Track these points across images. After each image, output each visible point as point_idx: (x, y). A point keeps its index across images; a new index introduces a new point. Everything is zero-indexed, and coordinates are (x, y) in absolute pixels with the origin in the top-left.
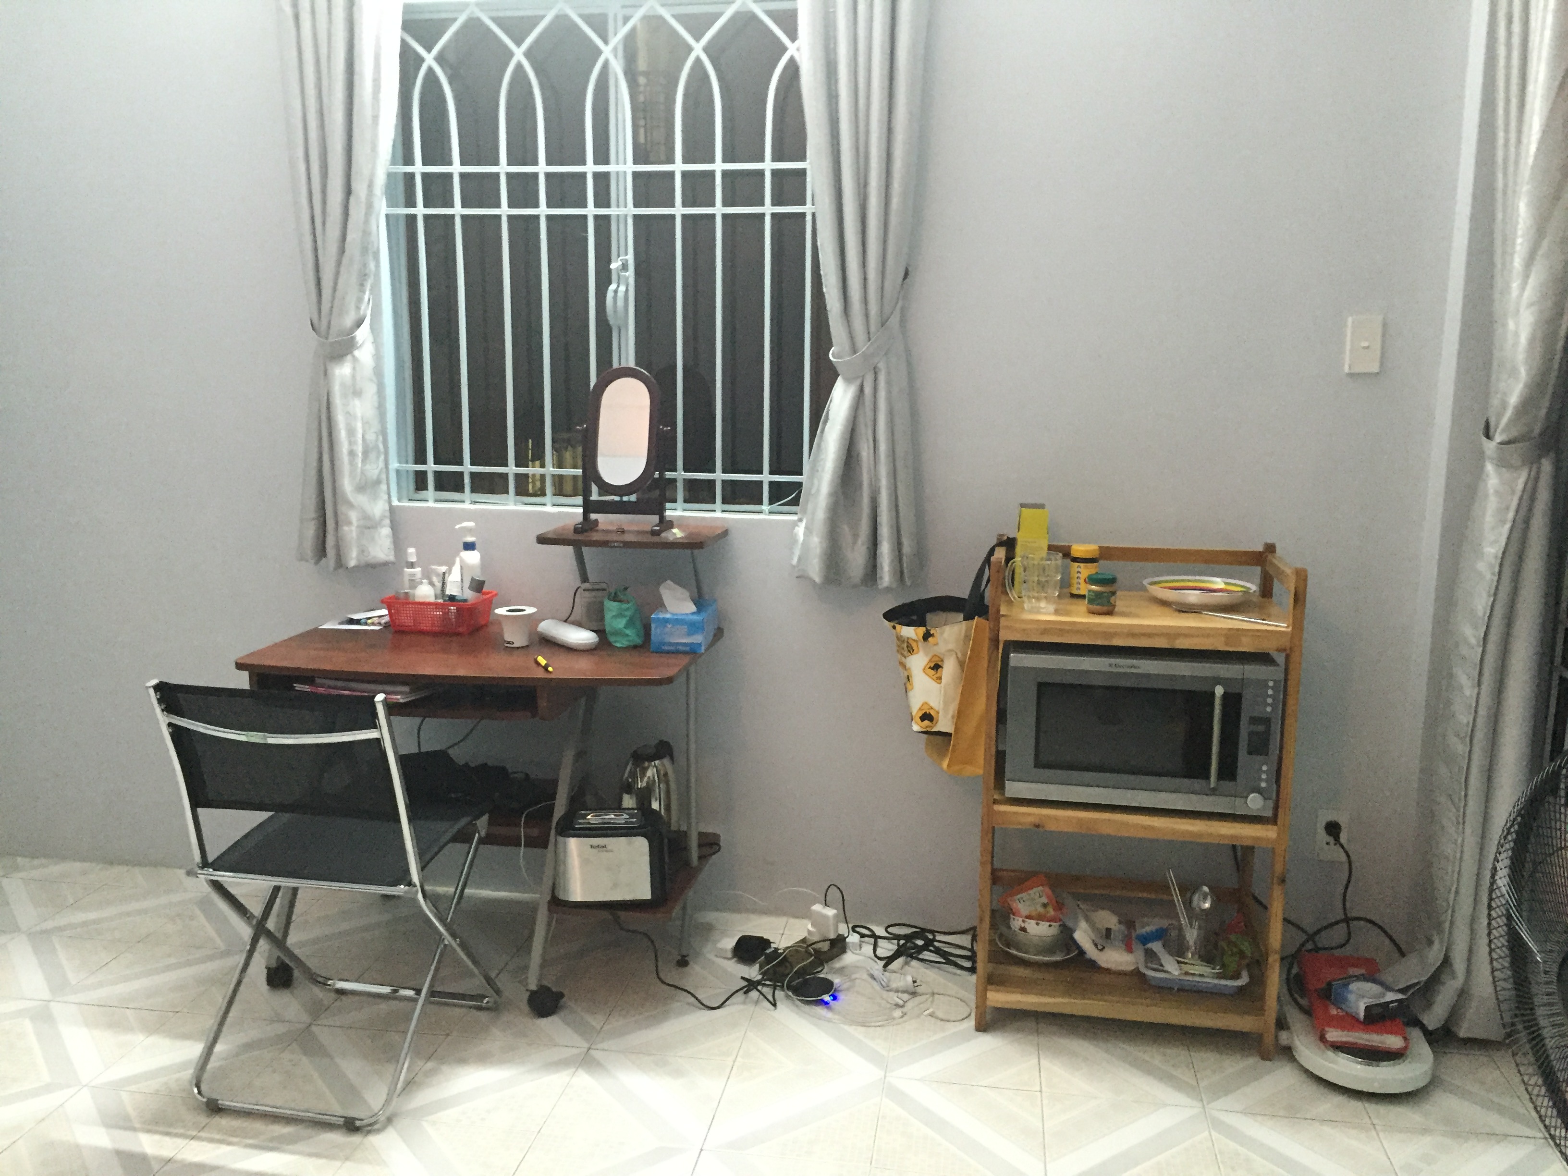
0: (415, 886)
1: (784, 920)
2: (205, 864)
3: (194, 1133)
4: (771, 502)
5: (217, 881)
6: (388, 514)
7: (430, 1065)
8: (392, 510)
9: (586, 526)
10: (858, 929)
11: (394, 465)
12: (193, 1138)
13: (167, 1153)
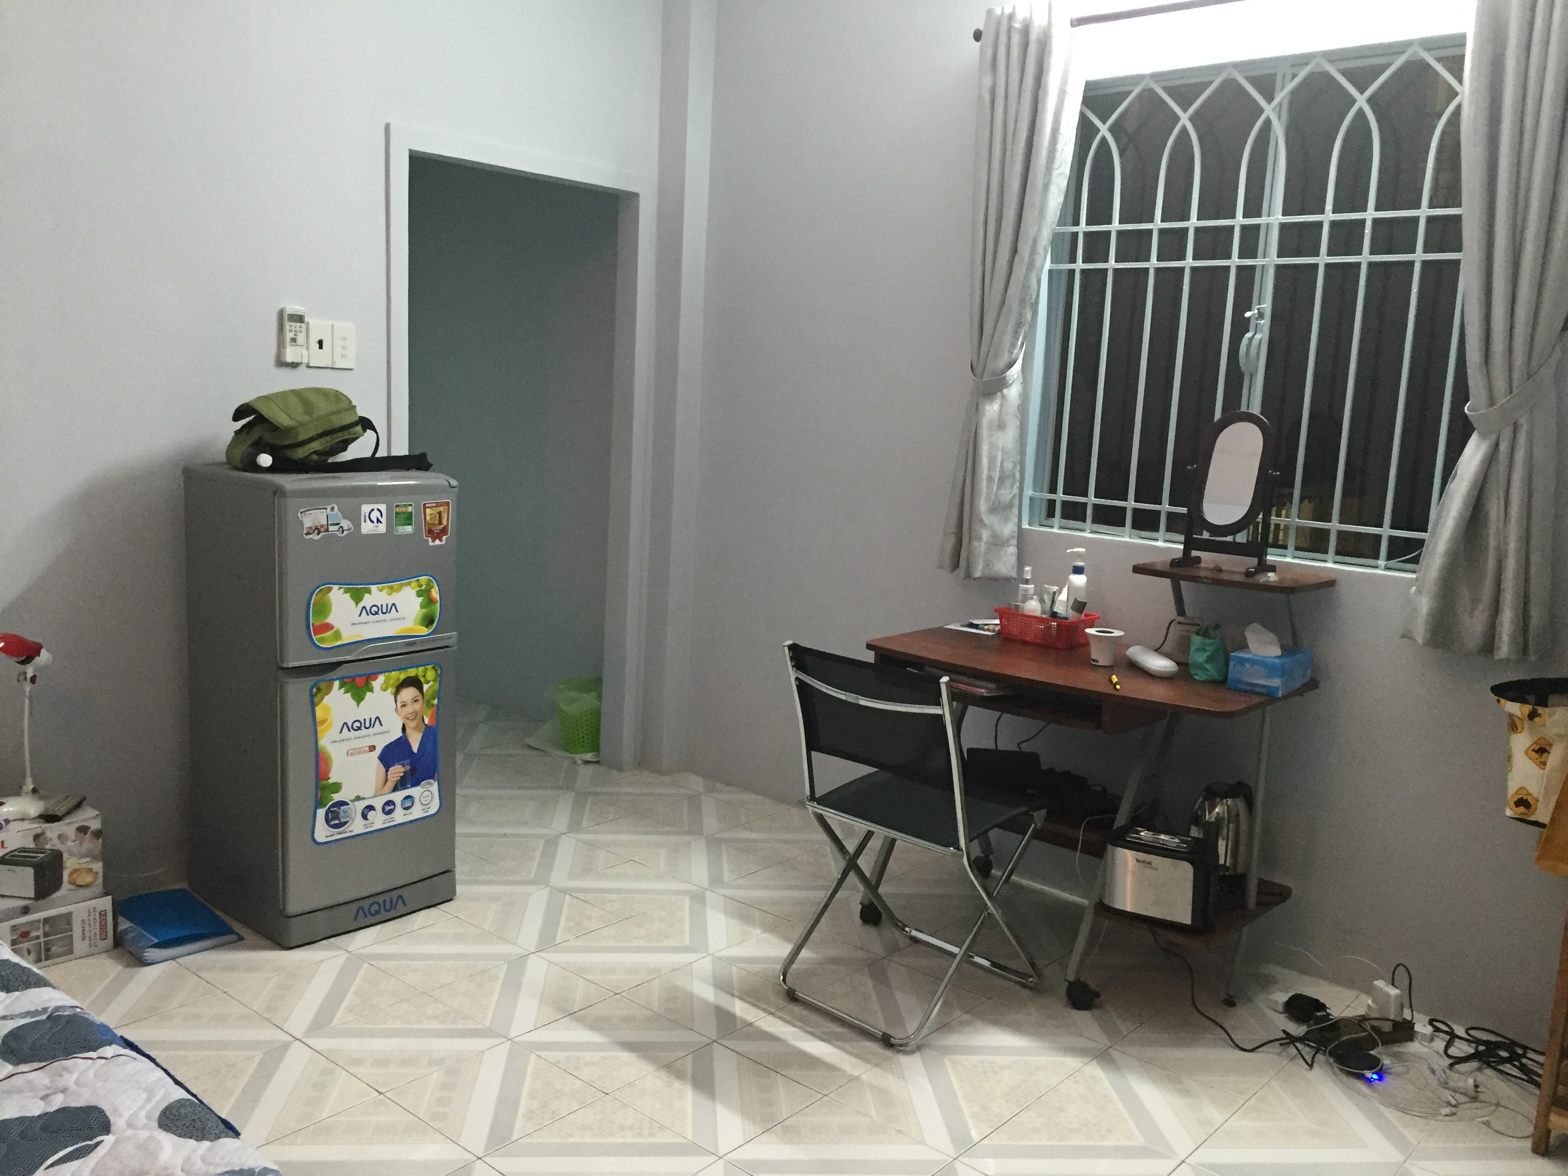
0: (962, 850)
1: (1355, 993)
2: (812, 798)
3: (773, 1011)
4: (1389, 558)
5: (821, 815)
6: (1016, 535)
7: (966, 1017)
8: (1021, 533)
9: (1186, 562)
10: (1435, 1023)
11: (1029, 492)
12: (771, 1013)
13: (750, 1018)
